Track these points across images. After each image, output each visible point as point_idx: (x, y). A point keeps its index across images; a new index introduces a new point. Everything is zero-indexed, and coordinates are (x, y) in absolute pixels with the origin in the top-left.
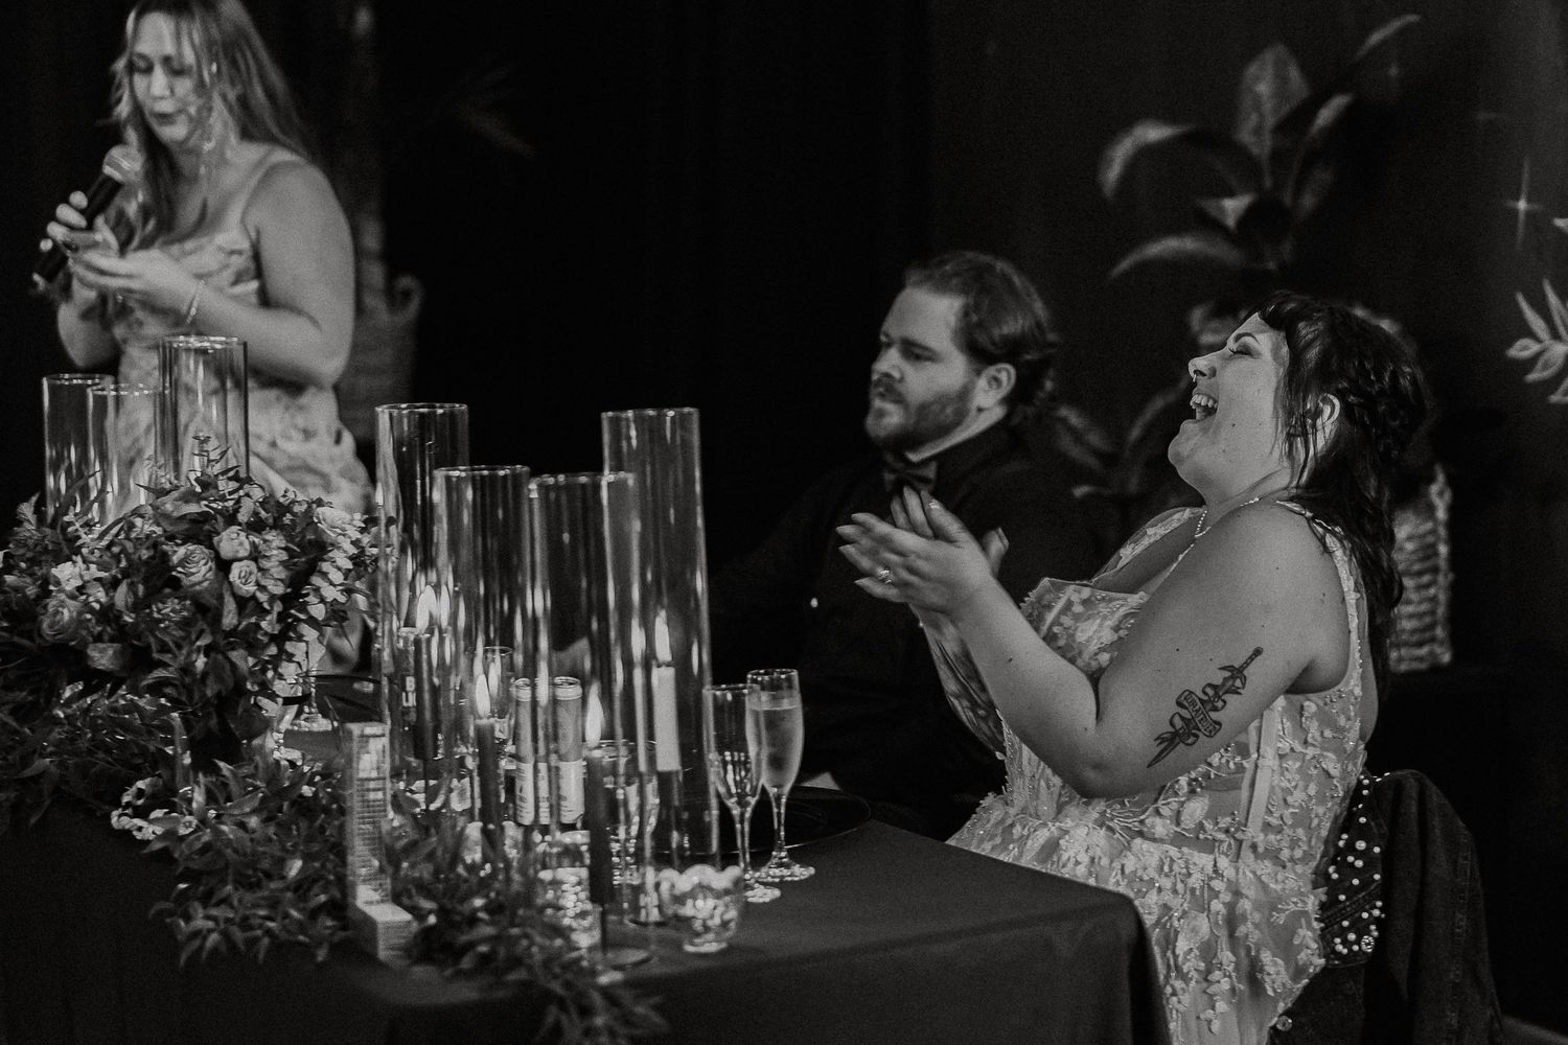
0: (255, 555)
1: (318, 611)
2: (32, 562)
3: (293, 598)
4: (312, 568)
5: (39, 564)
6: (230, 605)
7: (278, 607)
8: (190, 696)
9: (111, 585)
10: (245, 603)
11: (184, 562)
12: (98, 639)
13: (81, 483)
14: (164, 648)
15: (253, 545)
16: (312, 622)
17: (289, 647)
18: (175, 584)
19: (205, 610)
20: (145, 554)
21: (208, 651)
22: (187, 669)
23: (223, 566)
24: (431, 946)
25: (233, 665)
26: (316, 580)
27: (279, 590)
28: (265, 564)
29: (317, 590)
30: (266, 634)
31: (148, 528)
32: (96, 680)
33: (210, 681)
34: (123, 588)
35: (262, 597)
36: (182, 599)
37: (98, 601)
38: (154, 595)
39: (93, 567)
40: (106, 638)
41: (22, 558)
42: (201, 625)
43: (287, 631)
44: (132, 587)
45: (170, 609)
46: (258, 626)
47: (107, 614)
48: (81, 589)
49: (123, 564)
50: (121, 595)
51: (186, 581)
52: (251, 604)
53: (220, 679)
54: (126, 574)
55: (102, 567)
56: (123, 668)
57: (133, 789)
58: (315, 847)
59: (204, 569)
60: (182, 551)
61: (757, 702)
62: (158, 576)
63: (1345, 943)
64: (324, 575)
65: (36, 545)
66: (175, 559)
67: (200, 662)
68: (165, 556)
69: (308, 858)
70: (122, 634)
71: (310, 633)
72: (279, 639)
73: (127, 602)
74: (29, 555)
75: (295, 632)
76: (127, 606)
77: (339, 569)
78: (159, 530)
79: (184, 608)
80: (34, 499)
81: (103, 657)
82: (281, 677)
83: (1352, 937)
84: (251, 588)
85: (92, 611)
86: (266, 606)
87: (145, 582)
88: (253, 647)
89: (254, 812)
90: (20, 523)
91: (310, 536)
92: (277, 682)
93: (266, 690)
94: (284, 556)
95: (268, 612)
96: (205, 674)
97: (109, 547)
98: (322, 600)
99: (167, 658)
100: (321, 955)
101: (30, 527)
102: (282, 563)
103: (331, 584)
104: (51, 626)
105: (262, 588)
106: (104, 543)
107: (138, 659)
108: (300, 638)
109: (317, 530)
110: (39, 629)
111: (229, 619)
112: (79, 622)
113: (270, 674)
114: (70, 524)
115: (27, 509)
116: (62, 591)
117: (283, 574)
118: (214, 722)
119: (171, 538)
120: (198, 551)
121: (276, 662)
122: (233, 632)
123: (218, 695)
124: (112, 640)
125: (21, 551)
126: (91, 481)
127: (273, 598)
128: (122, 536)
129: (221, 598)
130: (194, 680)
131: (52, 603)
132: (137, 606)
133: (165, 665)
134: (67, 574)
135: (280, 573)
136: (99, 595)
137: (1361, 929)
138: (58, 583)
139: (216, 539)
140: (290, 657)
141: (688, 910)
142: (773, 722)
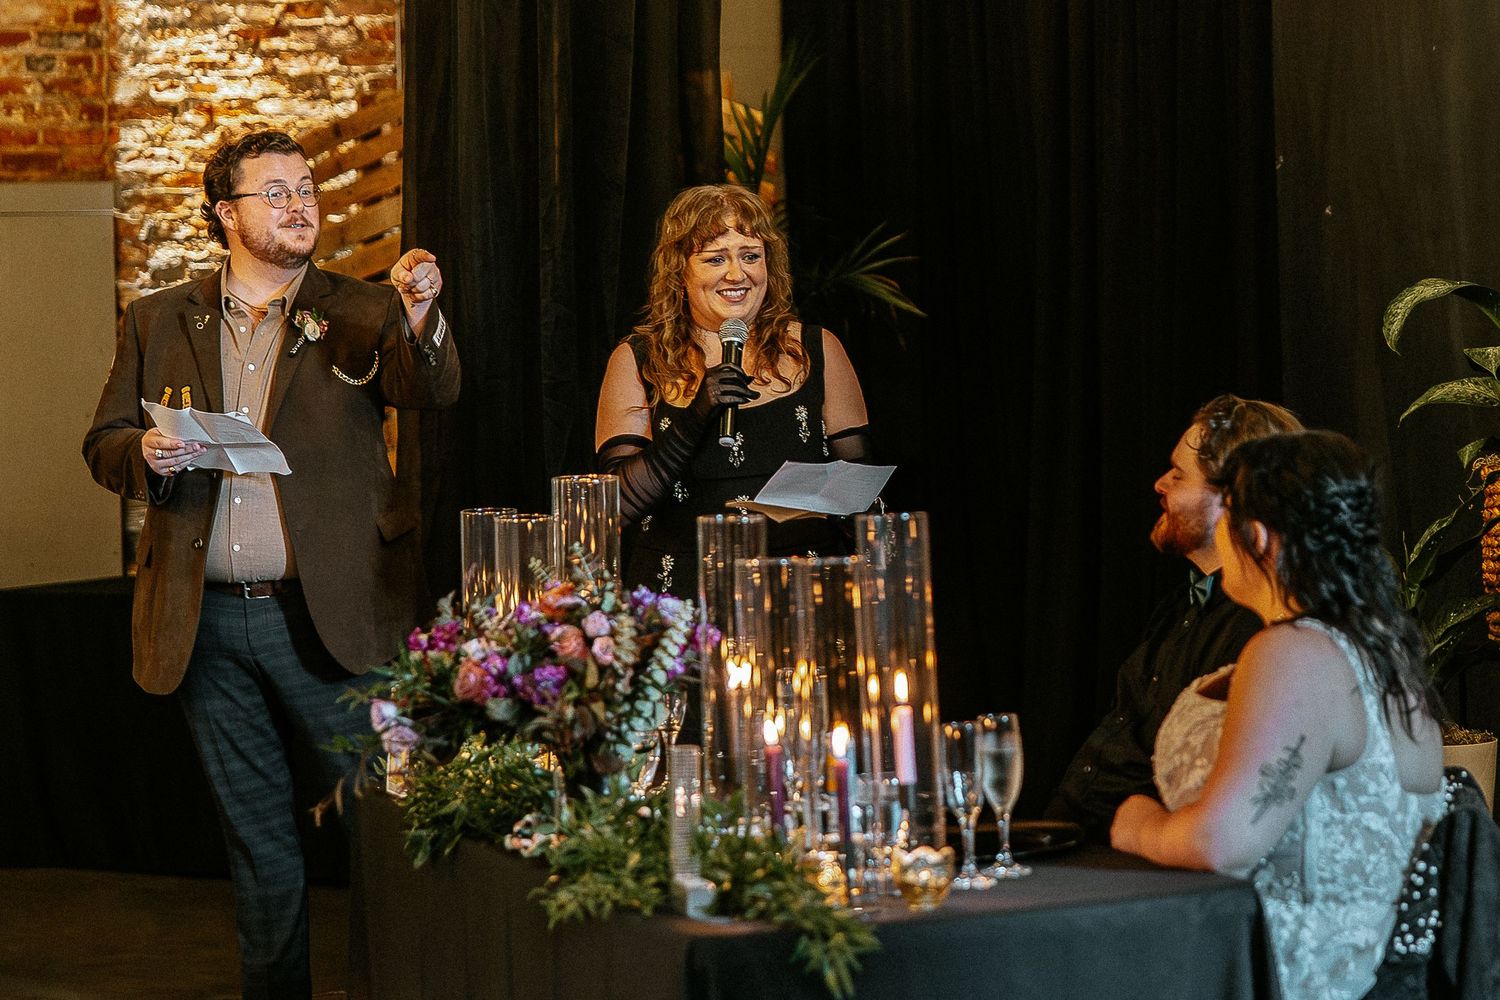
0: (613, 633)
1: (660, 677)
2: (449, 641)
3: (641, 666)
4: (656, 644)
5: (454, 643)
6: (592, 671)
7: (630, 673)
8: (562, 737)
9: (507, 655)
10: (603, 669)
11: (560, 639)
12: (495, 695)
13: (490, 598)
14: (543, 701)
15: (612, 628)
16: (656, 685)
17: (639, 705)
18: (553, 654)
19: (574, 675)
20: (532, 633)
21: (577, 703)
22: (560, 720)
23: (588, 642)
24: (725, 904)
25: (594, 716)
26: (658, 653)
27: (630, 659)
28: (619, 639)
29: (659, 662)
30: (621, 694)
31: (534, 615)
32: (495, 731)
33: (577, 726)
34: (514, 658)
35: (617, 665)
36: (557, 665)
37: (495, 667)
38: (537, 662)
39: (493, 643)
40: (502, 694)
41: (441, 639)
42: (570, 683)
43: (637, 690)
44: (521, 657)
45: (548, 674)
46: (613, 689)
47: (502, 678)
48: (484, 660)
49: (515, 640)
50: (513, 665)
51: (561, 653)
52: (609, 671)
53: (584, 725)
54: (517, 647)
55: (500, 643)
56: (514, 718)
57: (522, 822)
58: (649, 845)
59: (574, 644)
60: (558, 631)
61: (985, 745)
62: (540, 649)
63: (1404, 943)
64: (665, 649)
65: (452, 629)
66: (553, 637)
67: (570, 712)
68: (546, 635)
69: (645, 853)
70: (512, 692)
71: (655, 695)
72: (631, 699)
73: (517, 668)
74: (446, 636)
75: (643, 692)
76: (517, 672)
77: (676, 644)
78: (541, 615)
79: (558, 673)
80: (451, 595)
81: (499, 709)
82: (632, 729)
83: (1409, 938)
84: (609, 658)
85: (491, 674)
86: (621, 672)
87: (531, 652)
88: (609, 704)
89: (609, 823)
90: (439, 614)
91: (656, 621)
92: (630, 733)
93: (621, 738)
94: (634, 633)
95: (622, 677)
96: (574, 721)
97: (506, 628)
98: (664, 668)
99: (544, 708)
100: (647, 911)
101: (448, 617)
102: (633, 639)
103: (670, 655)
104: (461, 687)
105: (617, 658)
106: (501, 627)
107: (526, 710)
108: (647, 698)
109: (660, 617)
110: (452, 690)
111: (592, 679)
112: (483, 684)
113: (624, 727)
114: (476, 611)
115: (445, 604)
116: (469, 660)
117: (632, 647)
118: (581, 762)
119: (551, 621)
120: (570, 630)
121: (628, 716)
122: (595, 689)
123: (583, 738)
124: (506, 696)
125: (440, 634)
126: (498, 597)
127: (626, 666)
128: (515, 620)
129: (585, 665)
130: (565, 725)
131: (462, 670)
132: (527, 672)
133: (544, 714)
134: (473, 647)
135: (630, 646)
136: (496, 665)
137: (1418, 933)
138: (466, 655)
139: (583, 621)
140: (639, 714)
141: (910, 877)
142: (1000, 761)
